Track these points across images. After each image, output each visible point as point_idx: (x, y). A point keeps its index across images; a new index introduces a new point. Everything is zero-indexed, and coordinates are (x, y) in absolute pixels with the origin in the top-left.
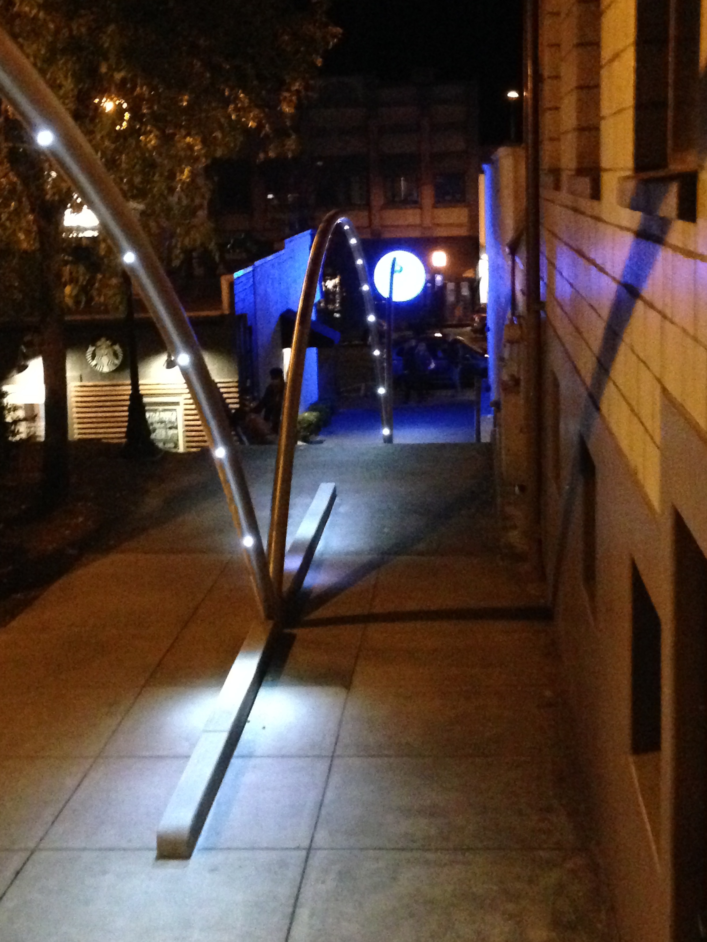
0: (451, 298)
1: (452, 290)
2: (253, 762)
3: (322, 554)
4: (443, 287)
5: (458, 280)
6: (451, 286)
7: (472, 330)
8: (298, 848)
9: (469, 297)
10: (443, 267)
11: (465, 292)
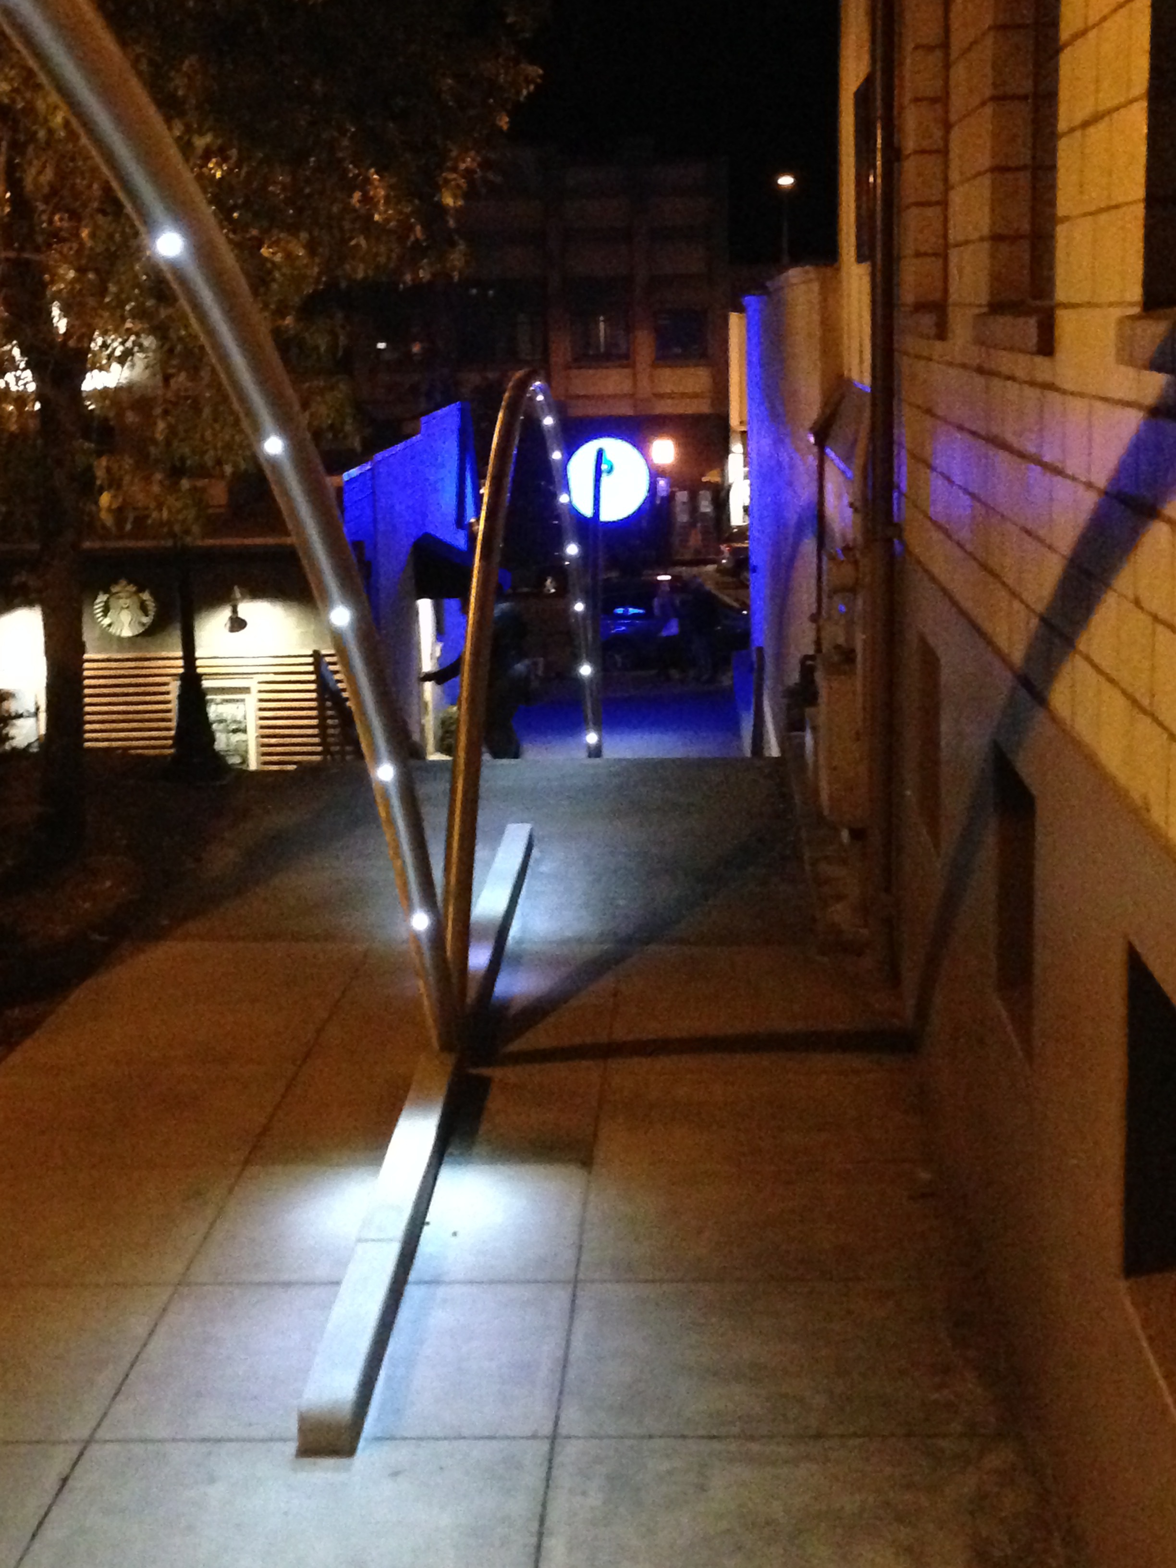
0: (682, 517)
1: (684, 503)
2: (441, 1292)
3: (520, 942)
4: (670, 498)
5: (694, 489)
6: (682, 496)
7: (718, 571)
8: (534, 1437)
9: (711, 515)
10: (669, 466)
11: (706, 507)
